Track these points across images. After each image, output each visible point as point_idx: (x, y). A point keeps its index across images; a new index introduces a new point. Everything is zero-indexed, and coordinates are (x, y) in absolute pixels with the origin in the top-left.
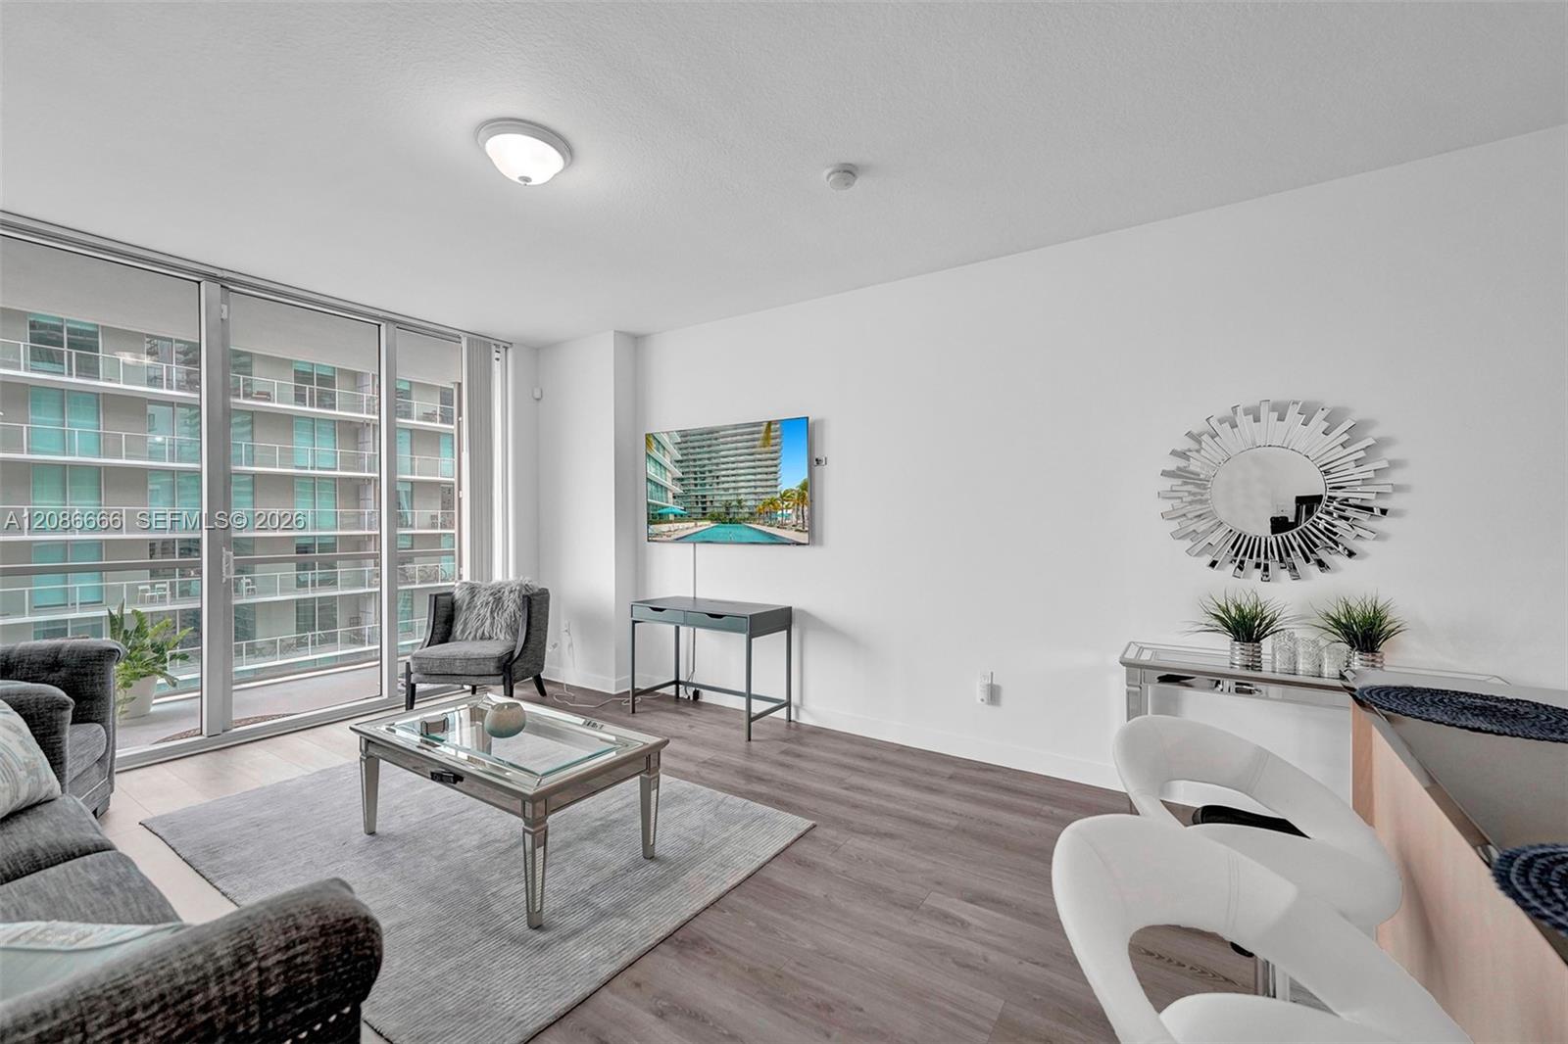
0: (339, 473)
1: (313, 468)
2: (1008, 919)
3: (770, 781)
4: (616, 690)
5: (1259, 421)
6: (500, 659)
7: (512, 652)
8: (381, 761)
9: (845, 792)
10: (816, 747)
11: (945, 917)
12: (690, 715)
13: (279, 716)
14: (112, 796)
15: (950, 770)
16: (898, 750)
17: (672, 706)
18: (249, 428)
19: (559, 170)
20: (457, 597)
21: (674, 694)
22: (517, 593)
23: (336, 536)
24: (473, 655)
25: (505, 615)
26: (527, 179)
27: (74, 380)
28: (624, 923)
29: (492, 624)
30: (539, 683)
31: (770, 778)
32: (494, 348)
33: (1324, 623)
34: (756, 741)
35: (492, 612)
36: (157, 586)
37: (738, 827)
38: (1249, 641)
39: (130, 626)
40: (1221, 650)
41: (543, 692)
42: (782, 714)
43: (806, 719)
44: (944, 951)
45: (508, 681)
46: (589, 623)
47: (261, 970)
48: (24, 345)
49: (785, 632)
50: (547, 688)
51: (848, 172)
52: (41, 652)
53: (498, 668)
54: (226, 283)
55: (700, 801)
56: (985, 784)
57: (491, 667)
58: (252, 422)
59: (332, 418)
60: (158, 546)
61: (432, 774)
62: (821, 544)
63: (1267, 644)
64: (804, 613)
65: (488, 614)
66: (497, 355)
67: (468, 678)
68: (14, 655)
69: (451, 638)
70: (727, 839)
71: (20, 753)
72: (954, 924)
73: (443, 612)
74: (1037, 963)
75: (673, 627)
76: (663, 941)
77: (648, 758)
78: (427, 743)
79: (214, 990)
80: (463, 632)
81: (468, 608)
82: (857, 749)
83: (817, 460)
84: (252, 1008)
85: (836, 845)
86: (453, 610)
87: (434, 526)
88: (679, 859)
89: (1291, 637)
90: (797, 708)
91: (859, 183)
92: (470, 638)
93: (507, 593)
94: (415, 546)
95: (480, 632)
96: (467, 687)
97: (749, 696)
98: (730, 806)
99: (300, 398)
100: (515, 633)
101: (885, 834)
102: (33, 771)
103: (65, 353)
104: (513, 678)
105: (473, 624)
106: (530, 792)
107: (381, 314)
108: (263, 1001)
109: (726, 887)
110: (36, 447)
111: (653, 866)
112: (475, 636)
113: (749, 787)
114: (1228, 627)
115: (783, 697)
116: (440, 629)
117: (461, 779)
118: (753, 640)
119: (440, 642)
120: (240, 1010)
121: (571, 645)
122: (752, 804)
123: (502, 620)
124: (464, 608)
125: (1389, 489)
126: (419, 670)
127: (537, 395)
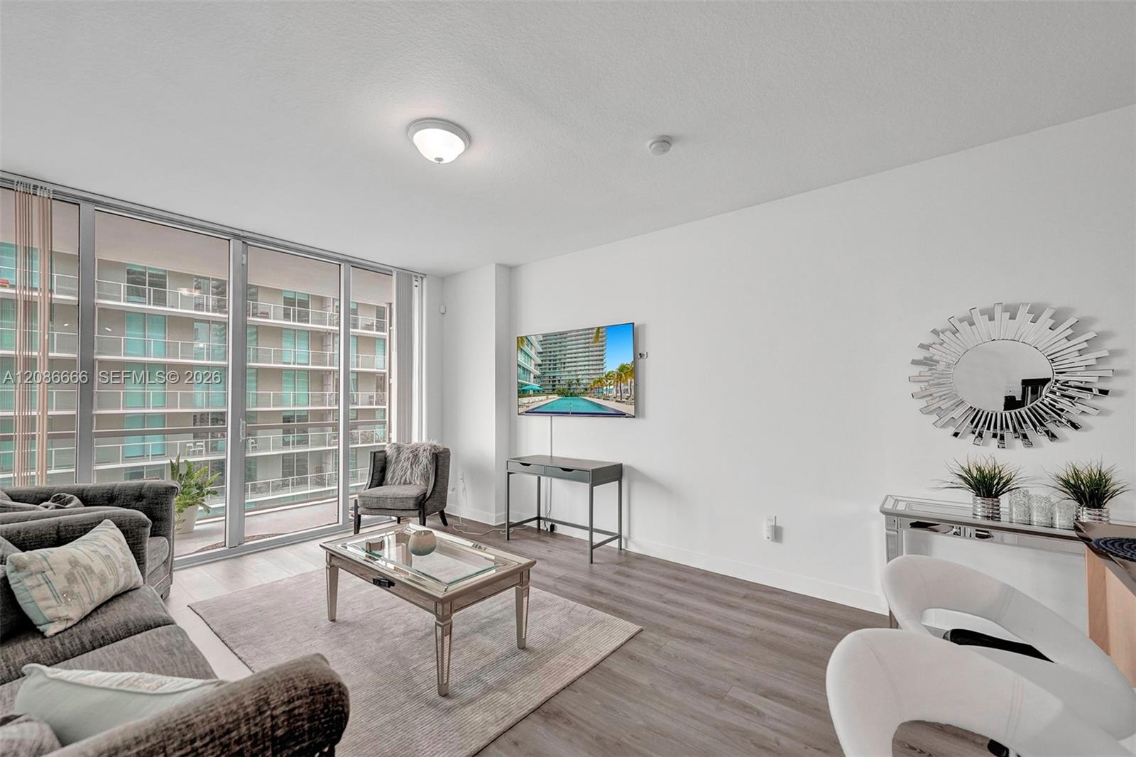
0: (310, 367)
1: (294, 364)
2: (795, 712)
3: (608, 594)
4: (496, 523)
5: (994, 320)
6: (417, 498)
7: (425, 494)
8: (340, 569)
9: (664, 605)
10: (642, 569)
11: (745, 708)
12: (548, 542)
13: (273, 535)
14: (171, 586)
15: (743, 591)
16: (703, 574)
17: (535, 535)
18: (255, 336)
19: (462, 151)
20: (388, 454)
21: (536, 527)
22: (428, 451)
23: (308, 410)
24: (399, 495)
25: (420, 467)
26: (440, 160)
27: (152, 307)
28: (505, 696)
29: (412, 473)
30: (443, 515)
31: (607, 592)
32: (414, 278)
33: (1054, 484)
34: (596, 563)
35: (411, 465)
36: (198, 444)
37: (586, 628)
38: (988, 497)
39: (183, 471)
40: (966, 503)
41: (445, 523)
42: (615, 544)
43: (632, 548)
44: (745, 734)
45: (422, 515)
46: (477, 473)
47: (273, 717)
48: (123, 285)
49: (617, 482)
50: (448, 520)
51: (665, 142)
52: (132, 488)
53: (416, 505)
54: (245, 239)
55: (557, 608)
56: (770, 603)
57: (411, 504)
58: (257, 332)
59: (306, 329)
60: (198, 417)
61: (374, 580)
62: (643, 416)
63: (1004, 500)
64: (631, 468)
65: (409, 467)
66: (416, 283)
67: (396, 511)
68: (116, 490)
69: (384, 483)
70: (577, 638)
71: (120, 555)
72: (752, 713)
73: (379, 465)
74: (819, 749)
75: (536, 477)
76: (534, 711)
77: (522, 574)
78: (370, 557)
79: (244, 729)
80: (392, 478)
81: (396, 462)
82: (670, 572)
83: (640, 354)
84: (267, 744)
85: (658, 646)
86: (386, 463)
87: (371, 403)
88: (543, 650)
89: (1026, 494)
90: (626, 540)
91: (674, 149)
92: (397, 483)
93: (421, 452)
94: (359, 416)
95: (403, 479)
96: (394, 518)
97: (591, 530)
98: (580, 612)
99: (287, 316)
100: (427, 480)
101: (695, 639)
102: (127, 569)
103: (147, 290)
104: (426, 512)
105: (399, 473)
106: (441, 596)
107: (341, 257)
108: (274, 739)
109: (578, 673)
110: (129, 352)
111: (524, 654)
112: (400, 481)
113: (592, 598)
114: (970, 485)
115: (617, 531)
116: (377, 476)
117: (393, 585)
118: (594, 488)
119: (377, 486)
120: (260, 744)
121: (465, 489)
122: (595, 611)
123: (418, 470)
124: (393, 461)
125: (1109, 374)
126: (364, 505)
127: (443, 311)
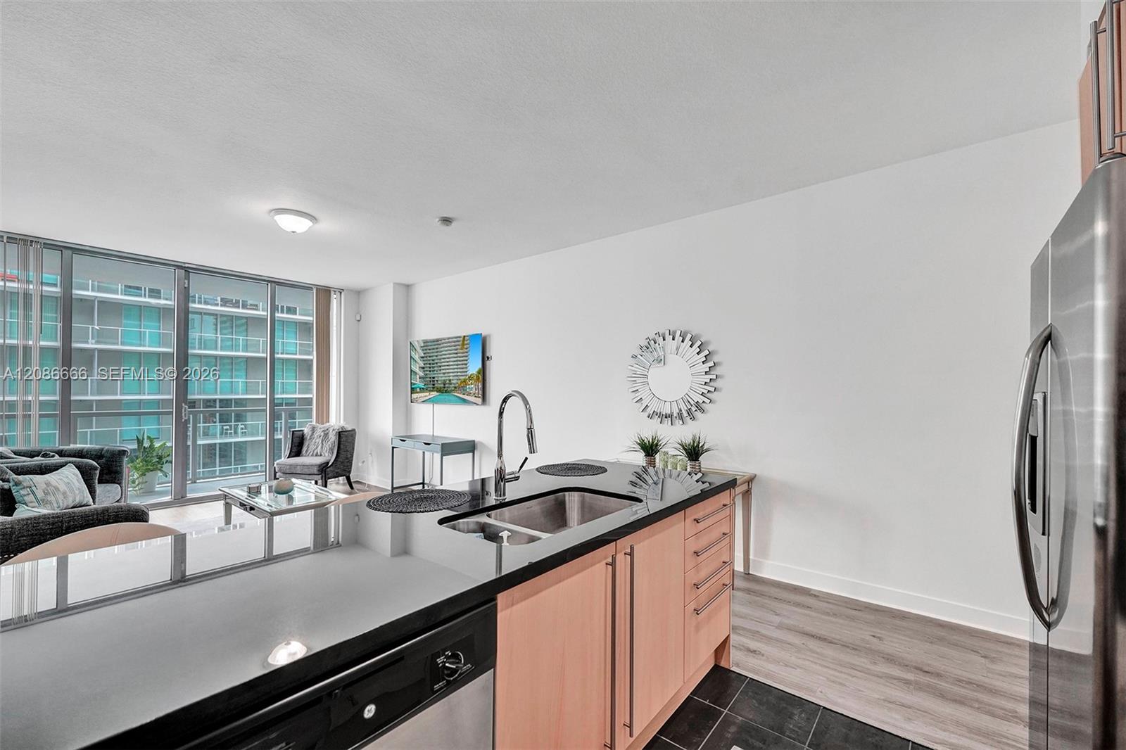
6: (321, 465)
7: (328, 463)
20: (305, 433)
22: (337, 430)
24: (308, 463)
25: (329, 443)
29: (322, 447)
30: (348, 479)
32: (332, 292)
35: (322, 441)
41: (352, 487)
45: (324, 479)
49: (472, 452)
50: (354, 485)
53: (321, 470)
57: (317, 470)
62: (489, 405)
64: (481, 444)
65: (320, 443)
66: (335, 296)
69: (300, 454)
73: (297, 440)
80: (307, 451)
81: (310, 439)
83: (487, 357)
86: (302, 439)
92: (309, 455)
93: (331, 431)
95: (315, 452)
100: (330, 453)
104: (328, 477)
105: (312, 447)
112: (312, 453)
116: (295, 450)
119: (295, 456)
121: (373, 462)
123: (328, 445)
124: (308, 438)
126: (280, 470)
127: (358, 319)
